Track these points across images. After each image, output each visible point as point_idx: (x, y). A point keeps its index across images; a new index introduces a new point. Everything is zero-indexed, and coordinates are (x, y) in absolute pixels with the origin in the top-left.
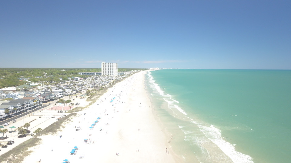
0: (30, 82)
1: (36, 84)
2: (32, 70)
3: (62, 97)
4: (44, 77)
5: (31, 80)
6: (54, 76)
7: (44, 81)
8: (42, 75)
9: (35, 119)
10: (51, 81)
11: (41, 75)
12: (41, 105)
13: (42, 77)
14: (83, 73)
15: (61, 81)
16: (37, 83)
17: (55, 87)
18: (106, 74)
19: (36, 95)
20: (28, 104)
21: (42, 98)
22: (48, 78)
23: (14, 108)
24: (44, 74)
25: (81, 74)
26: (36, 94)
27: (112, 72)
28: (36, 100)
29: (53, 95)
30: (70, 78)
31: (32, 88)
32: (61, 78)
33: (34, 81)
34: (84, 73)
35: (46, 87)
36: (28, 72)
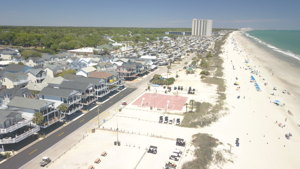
0: (114, 41)
1: (120, 44)
2: (117, 30)
3: (156, 68)
4: (129, 36)
5: (115, 39)
6: (140, 35)
7: (129, 40)
8: (127, 34)
9: (104, 155)
10: (137, 41)
11: (125, 34)
12: (123, 87)
13: (126, 35)
14: (170, 33)
15: (148, 41)
16: (122, 43)
17: (142, 50)
18: (197, 34)
19: (116, 65)
20: (97, 90)
21: (125, 71)
22: (133, 38)
23: (63, 102)
24: (129, 33)
25: (168, 33)
26: (116, 63)
27: (205, 32)
28: (115, 79)
29: (143, 66)
30: (158, 38)
31: (114, 50)
32: (147, 37)
33: (118, 40)
34: (172, 33)
35: (132, 48)
36: (114, 30)
